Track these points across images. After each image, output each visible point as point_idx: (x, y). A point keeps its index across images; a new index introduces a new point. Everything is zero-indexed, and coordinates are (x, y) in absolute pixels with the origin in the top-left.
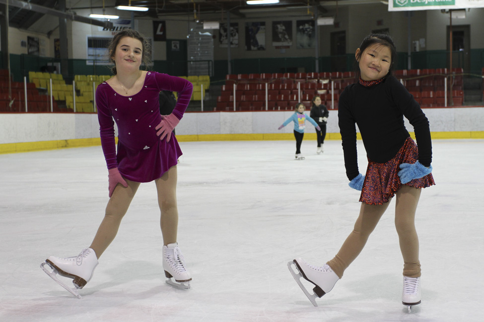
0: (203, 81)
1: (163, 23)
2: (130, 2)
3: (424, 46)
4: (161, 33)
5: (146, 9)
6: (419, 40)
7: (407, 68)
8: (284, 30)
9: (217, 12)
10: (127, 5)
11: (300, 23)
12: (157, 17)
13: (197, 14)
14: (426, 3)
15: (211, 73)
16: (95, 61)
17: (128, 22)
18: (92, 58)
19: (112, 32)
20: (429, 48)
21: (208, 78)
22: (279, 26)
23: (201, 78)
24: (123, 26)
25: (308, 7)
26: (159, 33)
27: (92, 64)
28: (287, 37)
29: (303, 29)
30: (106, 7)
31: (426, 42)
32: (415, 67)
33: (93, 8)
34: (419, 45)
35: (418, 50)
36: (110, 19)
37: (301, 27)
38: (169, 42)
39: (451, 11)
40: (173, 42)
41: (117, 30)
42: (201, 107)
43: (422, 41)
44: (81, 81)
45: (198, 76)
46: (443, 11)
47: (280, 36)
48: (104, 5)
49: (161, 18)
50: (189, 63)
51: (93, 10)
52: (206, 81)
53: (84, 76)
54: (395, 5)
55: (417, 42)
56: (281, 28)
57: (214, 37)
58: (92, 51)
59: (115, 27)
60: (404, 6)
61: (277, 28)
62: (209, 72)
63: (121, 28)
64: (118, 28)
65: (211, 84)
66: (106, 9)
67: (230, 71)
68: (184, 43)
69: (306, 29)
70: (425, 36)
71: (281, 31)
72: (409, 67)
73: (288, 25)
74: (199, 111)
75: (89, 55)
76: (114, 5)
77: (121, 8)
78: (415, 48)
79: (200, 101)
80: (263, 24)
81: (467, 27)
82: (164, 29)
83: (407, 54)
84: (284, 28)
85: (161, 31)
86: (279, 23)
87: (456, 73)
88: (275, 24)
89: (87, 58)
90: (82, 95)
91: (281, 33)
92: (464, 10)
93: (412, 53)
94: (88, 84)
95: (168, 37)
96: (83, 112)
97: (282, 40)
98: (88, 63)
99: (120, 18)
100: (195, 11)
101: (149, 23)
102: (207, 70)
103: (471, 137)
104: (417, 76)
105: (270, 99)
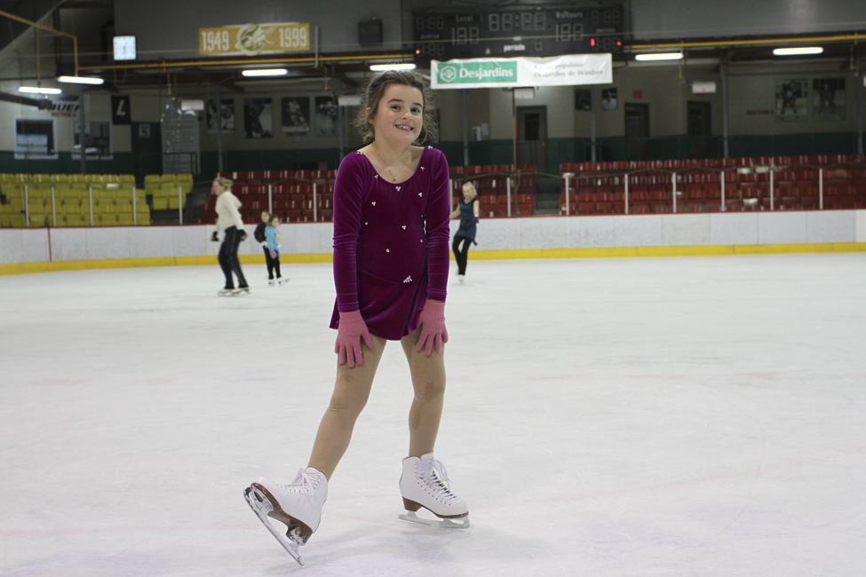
0: (182, 181)
1: (127, 99)
2: (76, 71)
3: (486, 133)
4: (123, 113)
5: (99, 81)
6: (479, 125)
7: (463, 164)
8: (297, 110)
9: (202, 84)
10: (72, 74)
11: (320, 100)
12: (116, 90)
13: (172, 87)
14: (480, 78)
15: (194, 170)
16: (27, 153)
17: (76, 98)
18: (23, 149)
19: (51, 112)
20: (494, 137)
21: (190, 177)
22: (291, 104)
23: (180, 177)
24: (68, 103)
25: (326, 79)
26: (120, 112)
27: (22, 157)
28: (302, 119)
29: (324, 108)
30: (42, 78)
31: (489, 129)
32: (473, 163)
33: (23, 80)
34: (481, 132)
35: (479, 138)
36: (49, 95)
37: (322, 106)
38: (135, 127)
39: (513, 89)
40: (140, 126)
41: (59, 108)
42: (178, 218)
43: (485, 126)
44: (6, 182)
45: (177, 174)
46: (505, 89)
47: (293, 118)
48: (39, 75)
49: (123, 92)
50: (164, 157)
51: (24, 82)
52: (188, 181)
53: (12, 176)
54: (440, 81)
55: (478, 128)
56: (294, 107)
57: (200, 118)
58: (22, 139)
59: (55, 106)
60: (452, 82)
61: (289, 107)
62: (192, 168)
63: (64, 107)
64: (59, 106)
65: (195, 187)
66: (42, 81)
67: (221, 168)
68: (156, 127)
69: (329, 109)
70: (487, 120)
71: (294, 111)
72: (466, 163)
73: (303, 102)
74: (177, 224)
75: (19, 145)
76: (54, 74)
77: (64, 79)
78: (475, 136)
79: (177, 210)
80: (269, 101)
81: (543, 108)
82: (127, 107)
83: (462, 143)
84: (297, 106)
85: (123, 110)
86: (291, 100)
87: (522, 172)
88: (285, 101)
89: (15, 149)
90: (9, 202)
91: (294, 114)
92: (532, 88)
93: (469, 143)
94: (18, 187)
95: (134, 118)
96: (11, 227)
97: (296, 123)
98: (17, 157)
99: (63, 92)
100: (169, 85)
101: (105, 99)
102: (189, 166)
103: (542, 257)
104: (474, 174)
105: (276, 207)
